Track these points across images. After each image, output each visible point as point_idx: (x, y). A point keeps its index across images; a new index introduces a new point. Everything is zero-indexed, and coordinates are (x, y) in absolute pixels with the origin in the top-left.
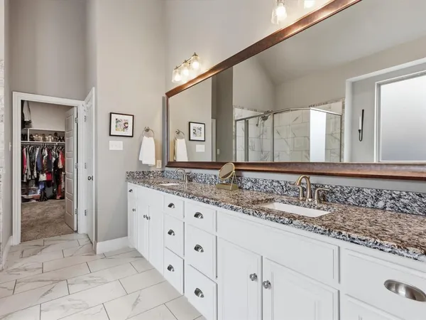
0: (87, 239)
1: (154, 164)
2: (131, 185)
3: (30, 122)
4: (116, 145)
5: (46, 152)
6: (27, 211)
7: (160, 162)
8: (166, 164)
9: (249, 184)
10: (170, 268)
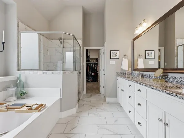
0: (104, 96)
1: (127, 69)
2: (118, 78)
3: (89, 56)
4: (113, 62)
5: (93, 66)
6: (88, 85)
7: (130, 69)
8: (133, 70)
9: (172, 80)
10: (130, 112)
